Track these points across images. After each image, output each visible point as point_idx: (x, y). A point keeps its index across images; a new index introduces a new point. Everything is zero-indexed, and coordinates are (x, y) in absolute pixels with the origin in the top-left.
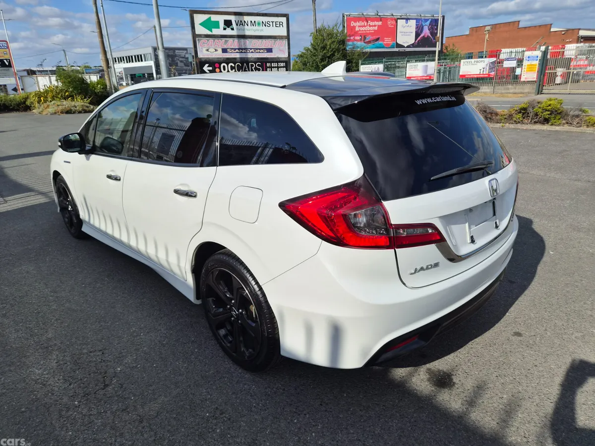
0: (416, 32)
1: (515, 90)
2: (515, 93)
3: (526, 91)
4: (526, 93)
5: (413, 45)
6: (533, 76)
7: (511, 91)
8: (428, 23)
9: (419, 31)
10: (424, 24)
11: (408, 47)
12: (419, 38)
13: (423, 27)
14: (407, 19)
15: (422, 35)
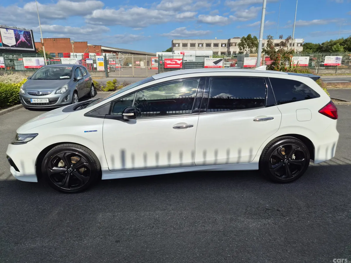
0: (15, 37)
1: (95, 75)
2: (96, 77)
3: (101, 75)
4: (101, 77)
5: (15, 46)
6: (102, 68)
7: (94, 76)
8: (22, 33)
9: (18, 37)
10: (20, 33)
11: (12, 46)
12: (18, 42)
13: (19, 35)
14: (7, 29)
15: (20, 40)
